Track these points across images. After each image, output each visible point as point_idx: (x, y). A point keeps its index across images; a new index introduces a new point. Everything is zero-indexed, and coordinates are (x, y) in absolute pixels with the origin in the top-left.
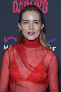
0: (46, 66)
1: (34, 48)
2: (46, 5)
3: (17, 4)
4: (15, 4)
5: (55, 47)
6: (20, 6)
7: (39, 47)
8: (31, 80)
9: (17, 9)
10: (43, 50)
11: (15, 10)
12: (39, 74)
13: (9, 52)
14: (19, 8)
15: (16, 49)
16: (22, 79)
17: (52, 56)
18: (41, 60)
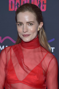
0: (44, 70)
1: (33, 48)
2: (44, 3)
3: (14, 2)
4: (12, 2)
5: (54, 48)
6: (16, 4)
7: (37, 48)
8: (27, 83)
9: (13, 7)
10: (42, 51)
11: (12, 8)
12: (36, 76)
13: (7, 52)
14: (15, 6)
15: (13, 49)
16: (18, 81)
17: (51, 59)
18: (39, 62)
